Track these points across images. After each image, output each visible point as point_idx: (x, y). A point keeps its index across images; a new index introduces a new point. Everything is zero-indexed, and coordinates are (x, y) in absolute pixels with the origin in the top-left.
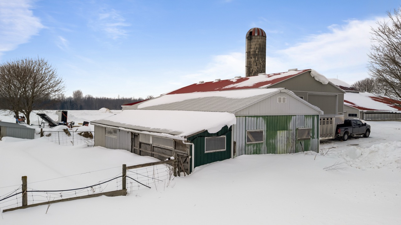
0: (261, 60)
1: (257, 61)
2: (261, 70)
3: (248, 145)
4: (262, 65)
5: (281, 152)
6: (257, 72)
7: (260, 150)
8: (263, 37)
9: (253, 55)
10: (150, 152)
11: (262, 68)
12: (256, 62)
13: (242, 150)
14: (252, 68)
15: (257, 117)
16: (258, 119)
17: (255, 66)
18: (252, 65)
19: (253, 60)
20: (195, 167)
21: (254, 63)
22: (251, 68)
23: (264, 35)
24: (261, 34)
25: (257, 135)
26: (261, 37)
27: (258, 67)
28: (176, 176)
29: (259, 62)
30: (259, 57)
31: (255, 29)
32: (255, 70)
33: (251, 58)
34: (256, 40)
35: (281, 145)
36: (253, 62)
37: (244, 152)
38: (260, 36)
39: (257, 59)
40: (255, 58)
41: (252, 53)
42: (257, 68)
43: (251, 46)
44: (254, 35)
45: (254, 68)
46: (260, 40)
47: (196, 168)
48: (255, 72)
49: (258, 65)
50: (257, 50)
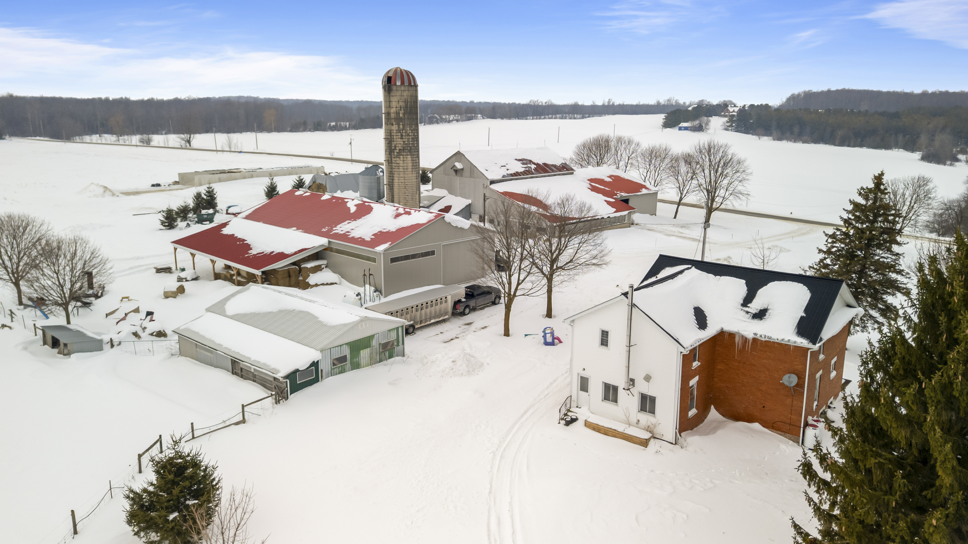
0: (408, 129)
1: (403, 130)
2: (411, 145)
3: (334, 369)
4: (410, 137)
5: (365, 366)
6: (403, 150)
7: (344, 370)
8: (411, 89)
9: (395, 119)
10: (252, 378)
11: (411, 143)
12: (401, 131)
13: (328, 374)
14: (395, 143)
15: (341, 346)
16: (342, 347)
17: (400, 140)
18: (395, 137)
19: (395, 128)
20: (290, 395)
21: (397, 134)
22: (393, 143)
23: (412, 84)
24: (406, 83)
25: (342, 359)
26: (406, 88)
27: (404, 140)
28: (276, 404)
29: (405, 133)
30: (406, 123)
31: (396, 70)
32: (400, 145)
33: (392, 125)
34: (399, 93)
35: (364, 361)
36: (395, 131)
37: (330, 375)
38: (405, 86)
39: (401, 126)
40: (399, 125)
41: (393, 116)
42: (402, 143)
43: (391, 103)
44: (395, 84)
45: (397, 143)
46: (405, 94)
47: (292, 395)
48: (400, 150)
49: (404, 137)
50: (401, 110)
